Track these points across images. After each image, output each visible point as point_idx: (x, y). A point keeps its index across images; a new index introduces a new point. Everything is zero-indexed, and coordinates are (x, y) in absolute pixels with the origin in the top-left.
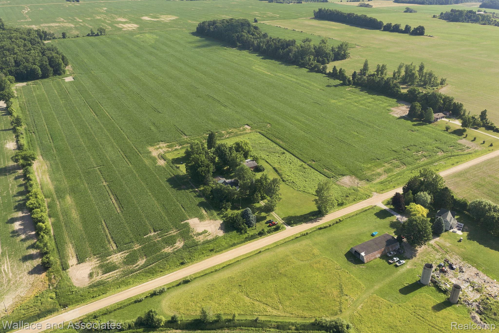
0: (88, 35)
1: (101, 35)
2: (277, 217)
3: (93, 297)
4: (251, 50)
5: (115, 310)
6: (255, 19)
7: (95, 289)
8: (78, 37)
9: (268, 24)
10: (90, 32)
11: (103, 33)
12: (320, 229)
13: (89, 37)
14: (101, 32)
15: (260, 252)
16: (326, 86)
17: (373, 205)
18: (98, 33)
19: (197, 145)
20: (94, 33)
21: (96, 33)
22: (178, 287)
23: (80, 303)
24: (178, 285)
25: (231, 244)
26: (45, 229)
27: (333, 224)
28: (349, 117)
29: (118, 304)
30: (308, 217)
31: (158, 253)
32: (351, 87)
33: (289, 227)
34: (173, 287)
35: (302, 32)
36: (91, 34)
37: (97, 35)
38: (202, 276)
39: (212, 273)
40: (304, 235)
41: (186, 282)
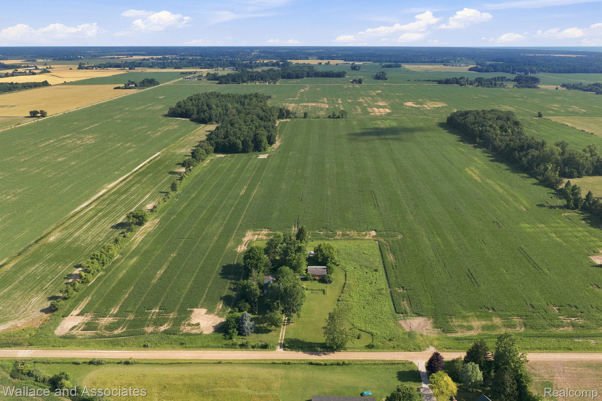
0: (329, 117)
1: (342, 117)
2: (282, 335)
3: (53, 346)
4: (490, 149)
5: (53, 363)
6: (539, 113)
7: (62, 340)
8: (318, 118)
9: (553, 120)
10: (331, 114)
11: (344, 116)
12: (311, 364)
13: (330, 119)
14: (342, 115)
15: (220, 363)
16: (537, 205)
17: (410, 360)
18: (339, 116)
19: (277, 237)
20: (335, 115)
21: (337, 116)
22: (117, 365)
23: (41, 347)
24: (118, 363)
25: (205, 344)
26: (85, 279)
27: (332, 364)
28: (521, 249)
29: (61, 359)
30: (315, 347)
31: (138, 329)
32: (575, 212)
33: (282, 349)
34: (114, 363)
35: (592, 134)
36: (332, 116)
37: (338, 117)
38: (147, 363)
39: (157, 365)
40: (285, 364)
41: (127, 363)
